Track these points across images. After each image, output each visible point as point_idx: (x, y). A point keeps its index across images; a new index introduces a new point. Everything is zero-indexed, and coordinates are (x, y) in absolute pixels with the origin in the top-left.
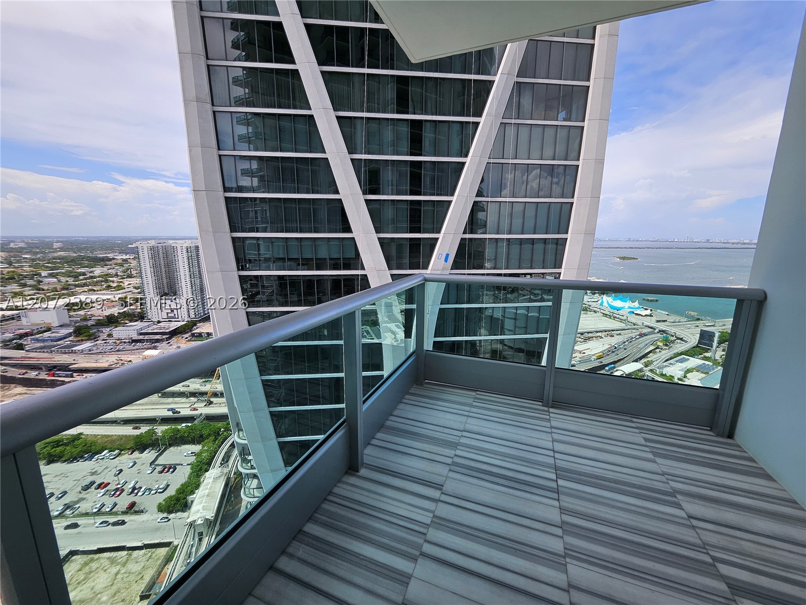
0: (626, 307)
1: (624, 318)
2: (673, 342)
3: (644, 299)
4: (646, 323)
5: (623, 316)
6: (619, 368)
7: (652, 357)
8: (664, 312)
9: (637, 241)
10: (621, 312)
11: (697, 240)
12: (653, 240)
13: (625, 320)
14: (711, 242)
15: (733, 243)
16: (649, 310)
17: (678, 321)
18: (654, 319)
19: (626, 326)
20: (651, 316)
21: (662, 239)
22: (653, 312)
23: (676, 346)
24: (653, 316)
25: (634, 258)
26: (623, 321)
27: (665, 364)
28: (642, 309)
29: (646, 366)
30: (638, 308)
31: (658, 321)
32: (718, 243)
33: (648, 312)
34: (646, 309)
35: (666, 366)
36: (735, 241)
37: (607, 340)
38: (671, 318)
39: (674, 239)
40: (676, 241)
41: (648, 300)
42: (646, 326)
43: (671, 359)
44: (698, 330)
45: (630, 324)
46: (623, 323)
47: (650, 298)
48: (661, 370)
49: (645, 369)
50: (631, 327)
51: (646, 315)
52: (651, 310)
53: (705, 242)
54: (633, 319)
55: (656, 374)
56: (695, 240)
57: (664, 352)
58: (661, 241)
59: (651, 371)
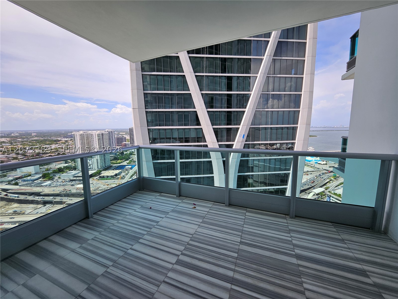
0: (314, 160)
1: (313, 165)
2: (338, 177)
4: (324, 168)
5: (312, 164)
6: (313, 191)
7: (328, 185)
8: (333, 162)
9: (316, 127)
10: (311, 163)
11: (346, 127)
12: (324, 127)
13: (313, 167)
18: (328, 166)
19: (314, 169)
20: (326, 164)
21: (328, 126)
22: (327, 162)
23: (340, 179)
24: (327, 164)
25: (315, 136)
26: (312, 167)
27: (336, 188)
29: (326, 190)
30: (320, 160)
31: (330, 167)
33: (325, 162)
35: (336, 189)
37: (305, 177)
39: (334, 126)
40: (336, 127)
42: (324, 170)
43: (338, 186)
45: (316, 168)
46: (313, 168)
48: (334, 191)
49: (326, 191)
50: (317, 170)
51: (324, 164)
52: (326, 162)
54: (317, 166)
55: (332, 193)
56: (345, 127)
57: (334, 182)
58: (328, 127)
59: (329, 192)
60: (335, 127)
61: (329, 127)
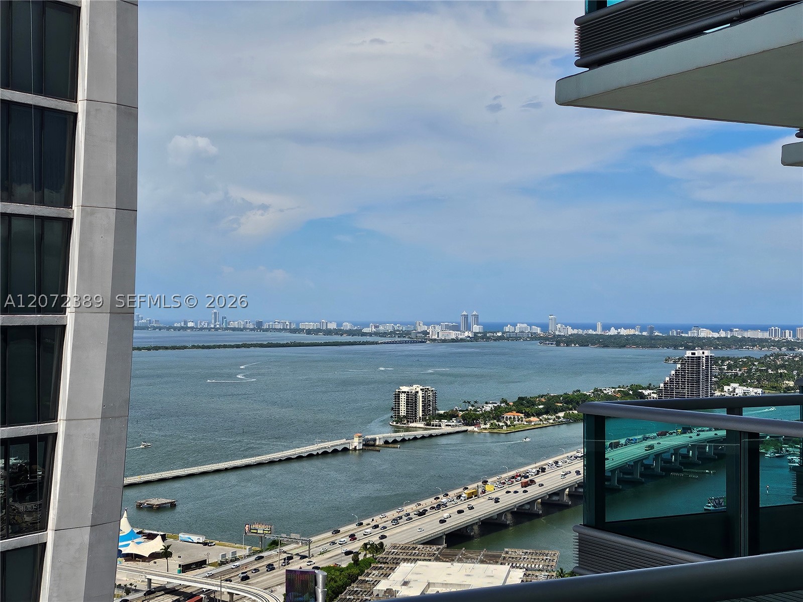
3: (140, 507)
4: (157, 581)
8: (195, 538)
11: (236, 325)
14: (266, 330)
15: (309, 332)
16: (159, 538)
17: (229, 557)
18: (174, 562)
20: (166, 554)
22: (169, 541)
24: (170, 555)
28: (141, 539)
31: (185, 568)
32: (279, 330)
33: (157, 545)
34: (151, 537)
36: (312, 326)
38: (214, 554)
39: (186, 323)
40: (192, 328)
41: (151, 508)
44: (280, 575)
47: (155, 502)
51: (154, 556)
52: (164, 538)
53: (252, 330)
58: (155, 328)
60: (190, 324)
61: (160, 329)
